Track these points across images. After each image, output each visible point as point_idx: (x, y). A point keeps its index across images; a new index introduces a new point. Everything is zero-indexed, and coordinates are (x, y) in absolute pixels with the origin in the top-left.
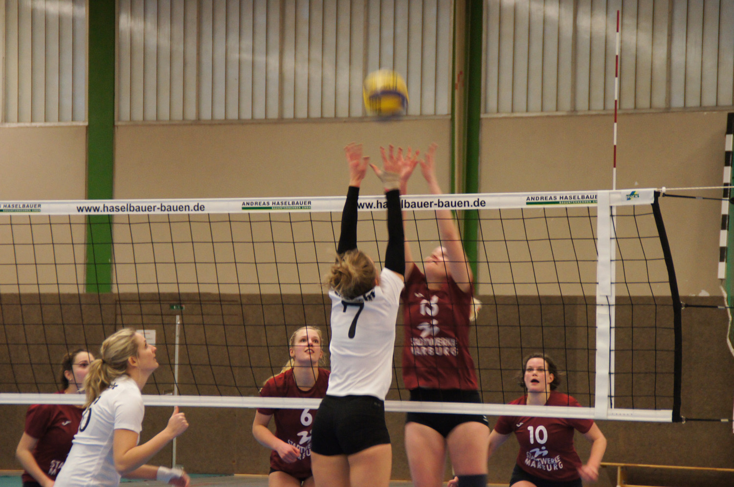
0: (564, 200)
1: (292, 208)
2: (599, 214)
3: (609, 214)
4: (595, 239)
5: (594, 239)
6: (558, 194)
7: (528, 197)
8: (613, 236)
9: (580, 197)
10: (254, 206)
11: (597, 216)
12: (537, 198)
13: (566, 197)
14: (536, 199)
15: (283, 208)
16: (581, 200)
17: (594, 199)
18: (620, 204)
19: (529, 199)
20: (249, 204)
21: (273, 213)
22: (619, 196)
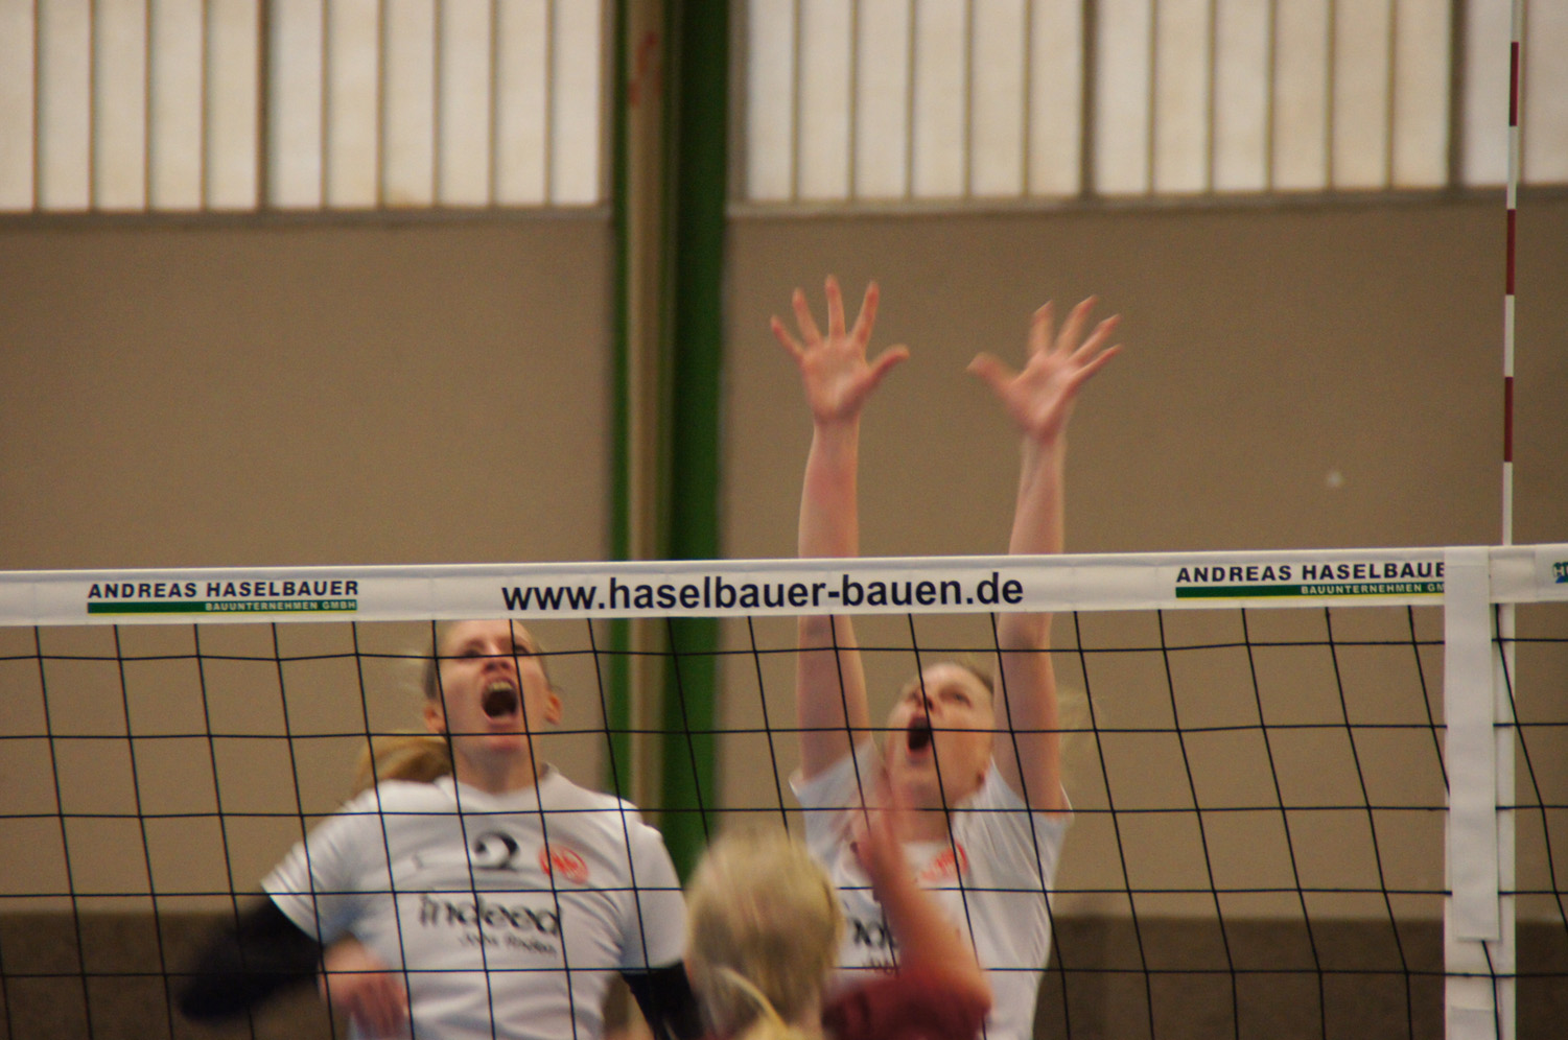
0: (1318, 581)
1: (285, 608)
2: (1453, 633)
3: (1487, 634)
4: (1436, 727)
5: (1433, 727)
6: (1296, 559)
7: (1184, 570)
8: (1506, 716)
9: (1379, 569)
10: (135, 599)
11: (1442, 643)
12: (1219, 574)
13: (1327, 568)
14: (1215, 579)
15: (249, 608)
16: (1383, 580)
17: (1430, 580)
18: (1529, 597)
19: (1188, 579)
20: (115, 594)
21: (206, 626)
22: (1525, 568)
